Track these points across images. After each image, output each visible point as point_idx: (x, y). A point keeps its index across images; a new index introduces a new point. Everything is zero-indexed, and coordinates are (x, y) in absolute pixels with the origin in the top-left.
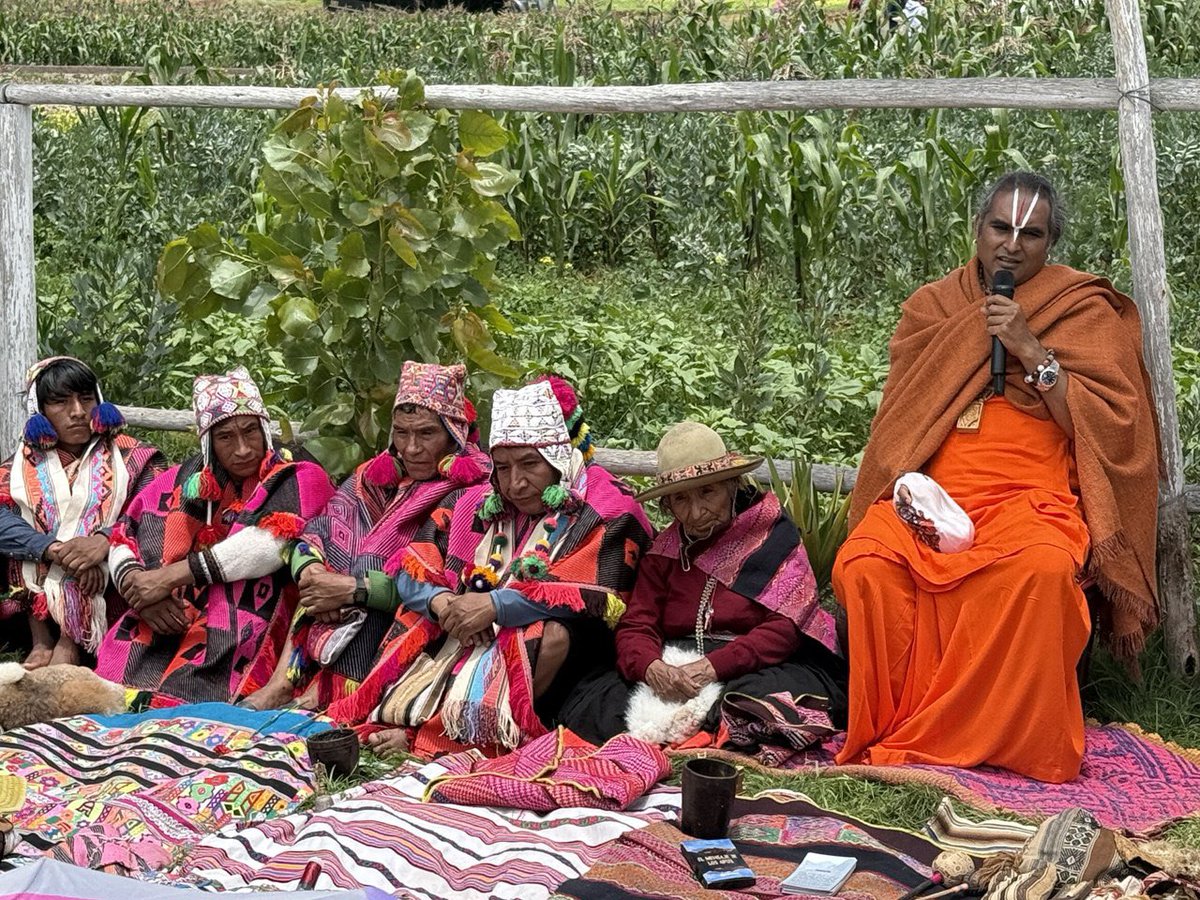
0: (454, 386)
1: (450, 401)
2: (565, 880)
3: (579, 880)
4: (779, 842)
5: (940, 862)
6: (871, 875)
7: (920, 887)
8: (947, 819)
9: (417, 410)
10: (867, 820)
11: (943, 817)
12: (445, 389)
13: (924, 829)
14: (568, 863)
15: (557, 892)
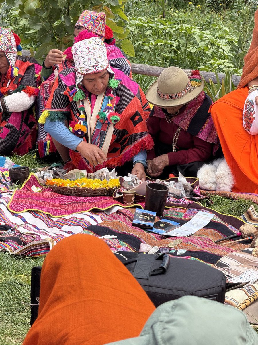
0: (99, 21)
1: (96, 27)
2: (90, 225)
3: (97, 226)
4: (182, 218)
5: (242, 228)
6: (213, 231)
7: (230, 236)
8: (252, 213)
9: (81, 28)
10: (220, 212)
11: (250, 213)
12: (94, 21)
13: (241, 217)
14: (94, 219)
15: (86, 229)
